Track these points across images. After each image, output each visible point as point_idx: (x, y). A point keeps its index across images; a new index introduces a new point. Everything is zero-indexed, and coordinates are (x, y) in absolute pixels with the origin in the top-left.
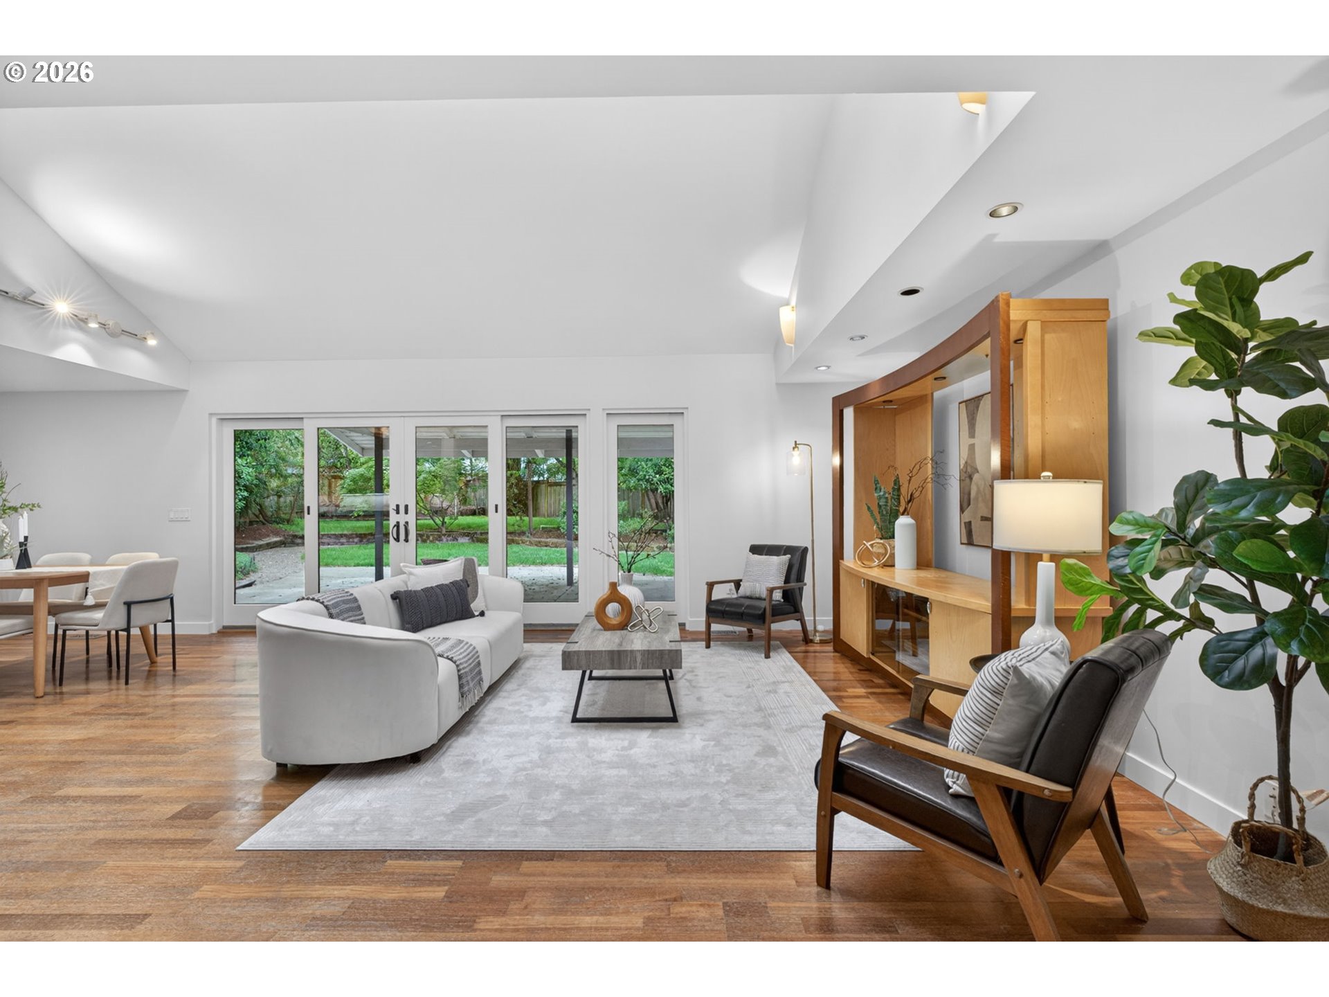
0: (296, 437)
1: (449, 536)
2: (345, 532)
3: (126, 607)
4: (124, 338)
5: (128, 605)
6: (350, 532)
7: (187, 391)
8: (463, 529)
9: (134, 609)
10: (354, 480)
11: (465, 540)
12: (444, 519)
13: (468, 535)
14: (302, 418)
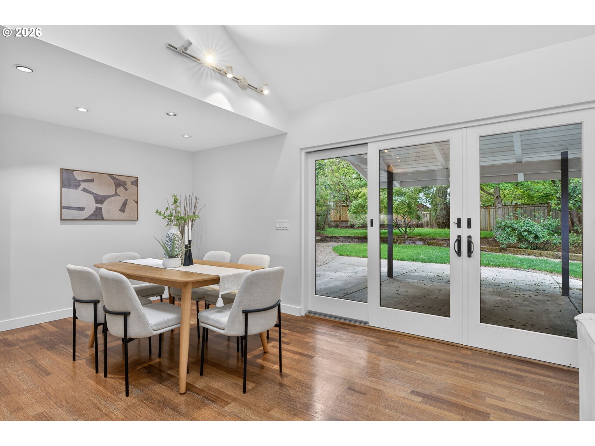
0: (328, 184)
1: (411, 240)
2: (351, 235)
3: (244, 314)
4: (249, 91)
5: (246, 313)
6: (353, 236)
7: (286, 133)
8: (417, 236)
9: (250, 316)
10: (356, 207)
11: (420, 243)
12: (406, 229)
13: (422, 240)
14: (367, 143)
